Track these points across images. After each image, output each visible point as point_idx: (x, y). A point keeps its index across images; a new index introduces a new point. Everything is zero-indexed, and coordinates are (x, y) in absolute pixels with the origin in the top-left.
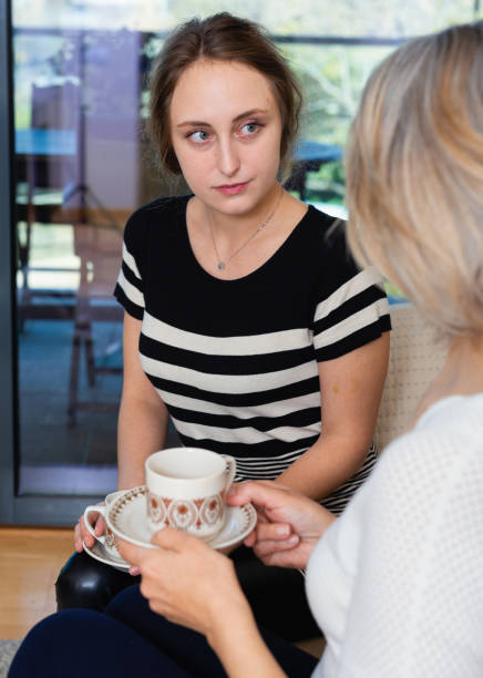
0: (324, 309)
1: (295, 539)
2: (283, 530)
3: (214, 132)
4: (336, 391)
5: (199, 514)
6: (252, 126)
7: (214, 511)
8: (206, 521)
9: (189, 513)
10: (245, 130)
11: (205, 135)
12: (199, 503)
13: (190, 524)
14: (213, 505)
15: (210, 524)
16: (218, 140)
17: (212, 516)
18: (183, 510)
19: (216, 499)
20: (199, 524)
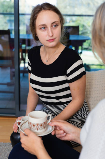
0: (69, 71)
1: (65, 134)
2: (62, 132)
3: (47, 27)
4: (74, 90)
5: (38, 127)
6: (55, 26)
7: (42, 127)
8: (40, 129)
9: (35, 127)
10: (54, 27)
11: (44, 28)
12: (38, 124)
13: (35, 129)
14: (41, 125)
15: (41, 130)
16: (48, 29)
17: (41, 128)
18: (34, 126)
19: (42, 124)
20: (38, 129)
